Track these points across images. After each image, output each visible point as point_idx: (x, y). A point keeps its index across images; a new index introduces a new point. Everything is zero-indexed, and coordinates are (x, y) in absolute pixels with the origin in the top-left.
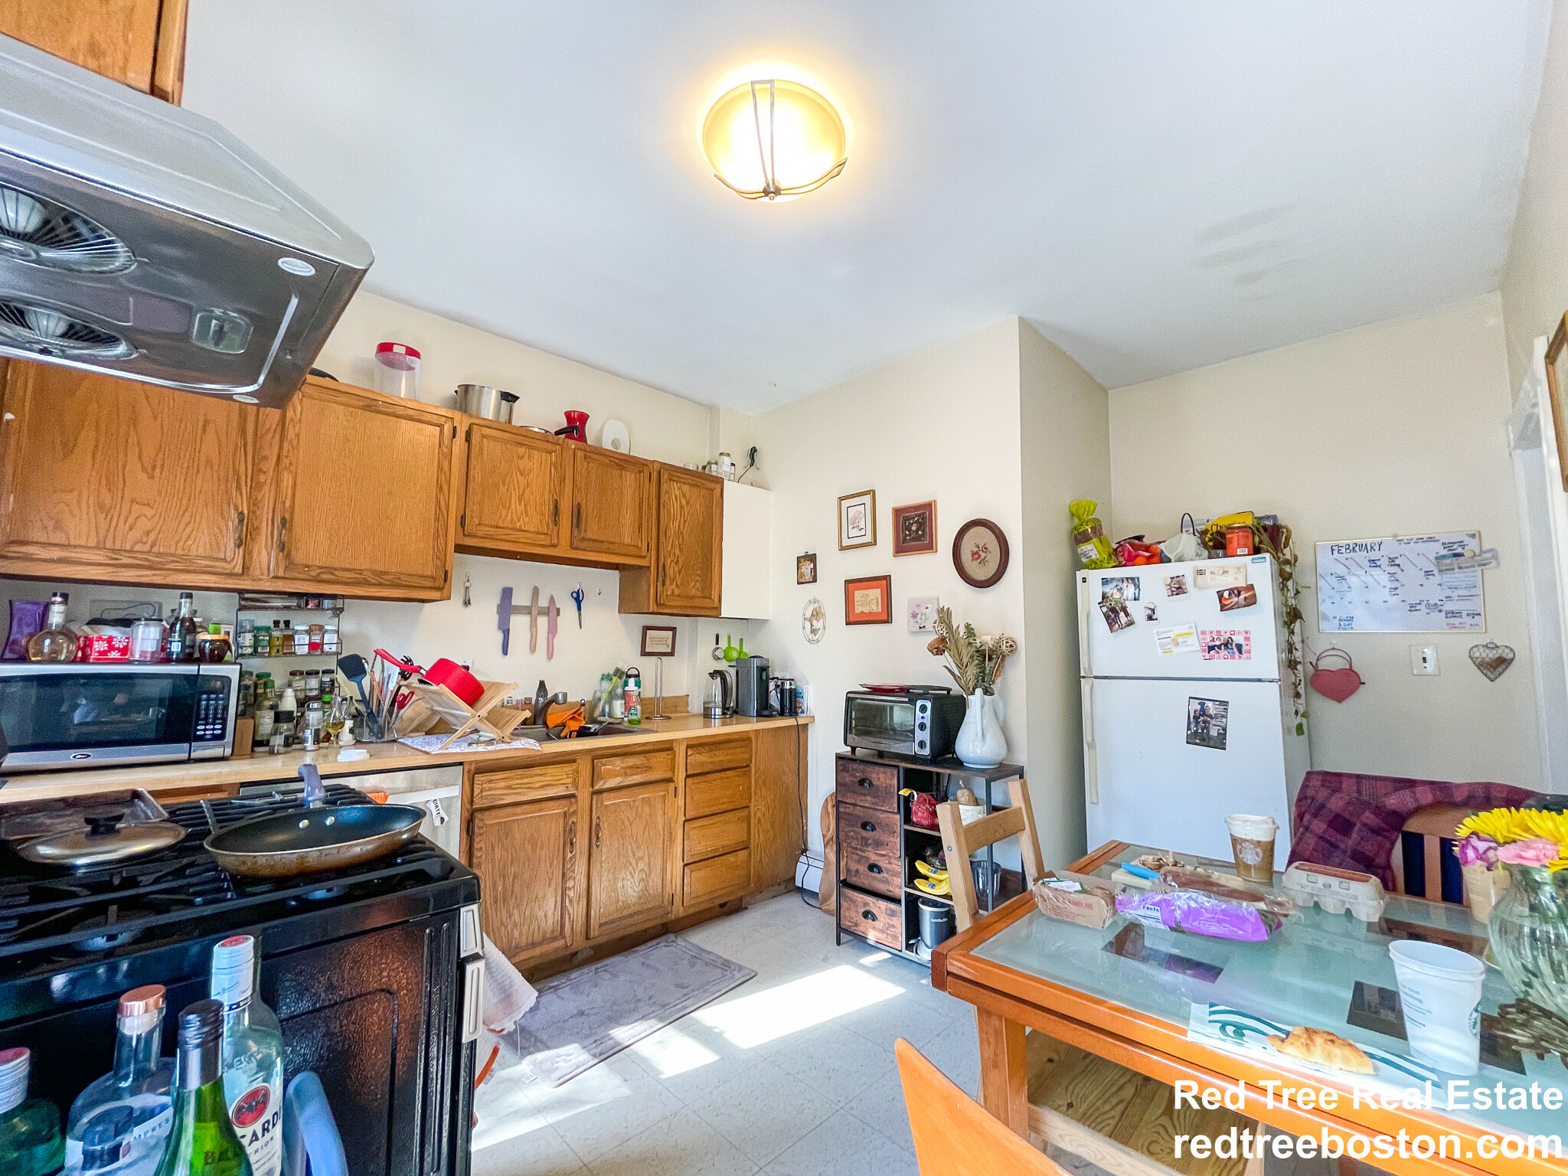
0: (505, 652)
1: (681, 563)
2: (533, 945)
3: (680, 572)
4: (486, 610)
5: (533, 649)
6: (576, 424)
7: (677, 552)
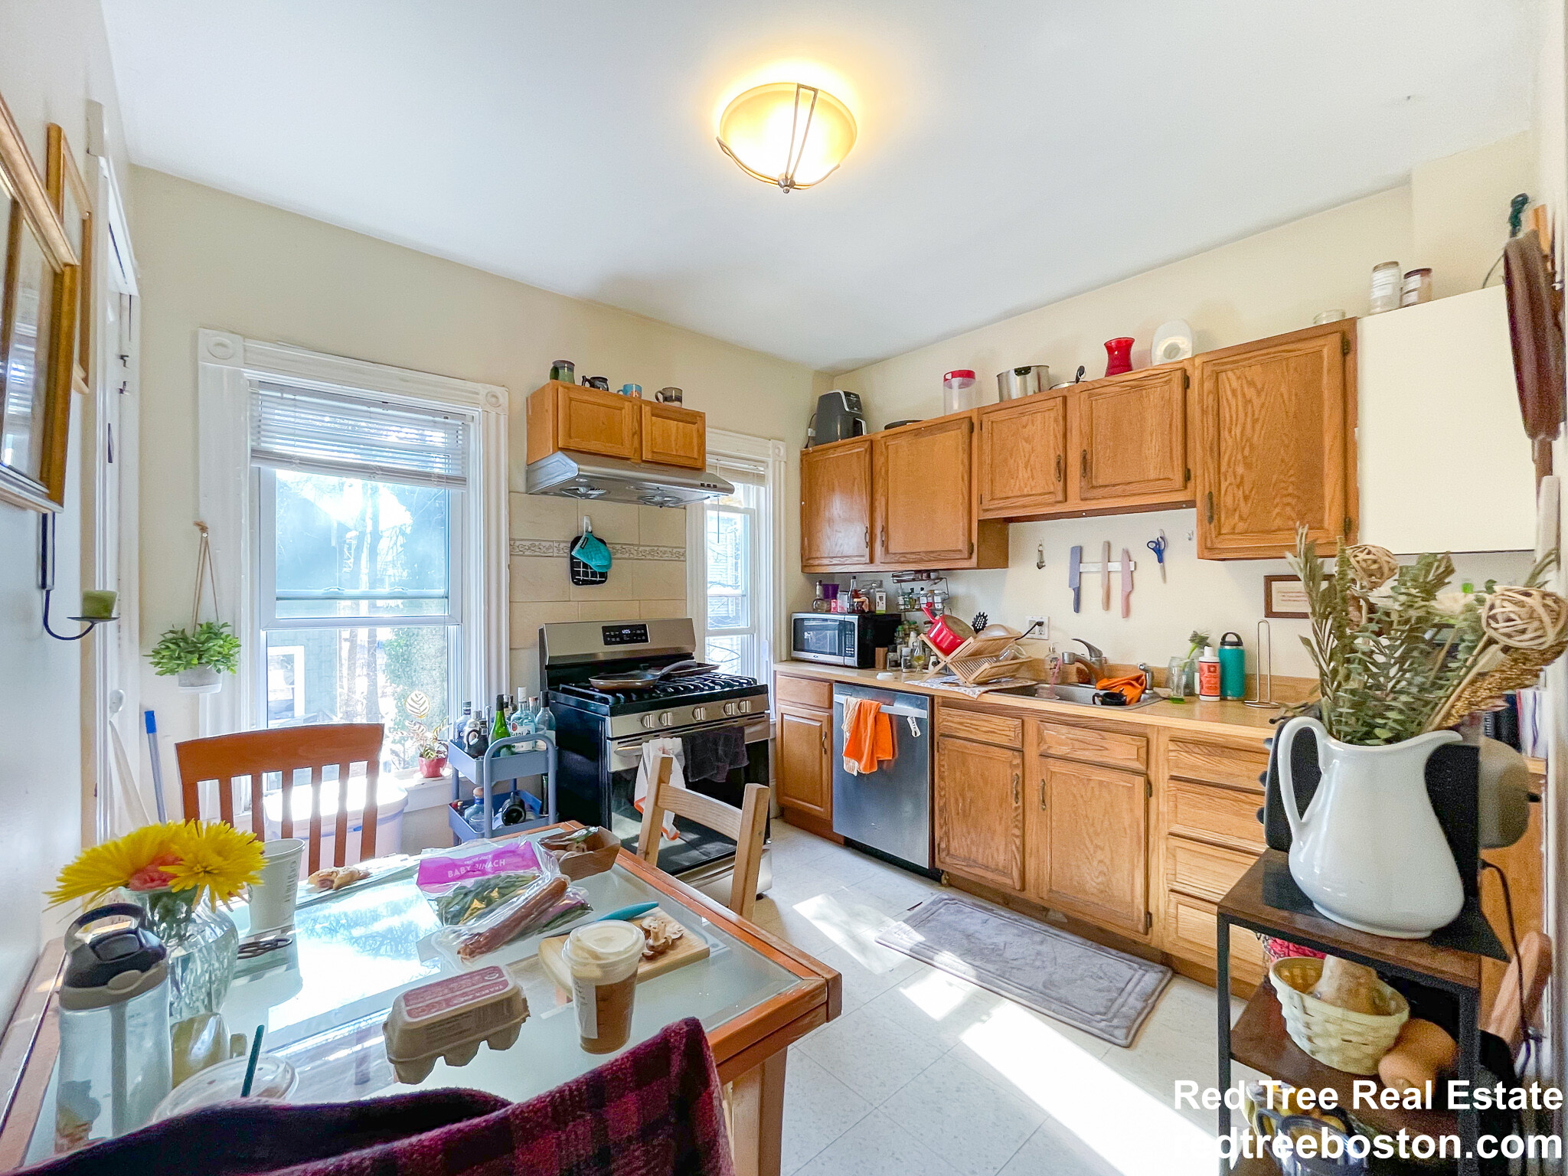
0: (1077, 609)
1: (1247, 487)
2: (987, 868)
3: (1246, 498)
4: (1059, 569)
5: (1107, 603)
6: (1120, 354)
7: (1240, 470)
